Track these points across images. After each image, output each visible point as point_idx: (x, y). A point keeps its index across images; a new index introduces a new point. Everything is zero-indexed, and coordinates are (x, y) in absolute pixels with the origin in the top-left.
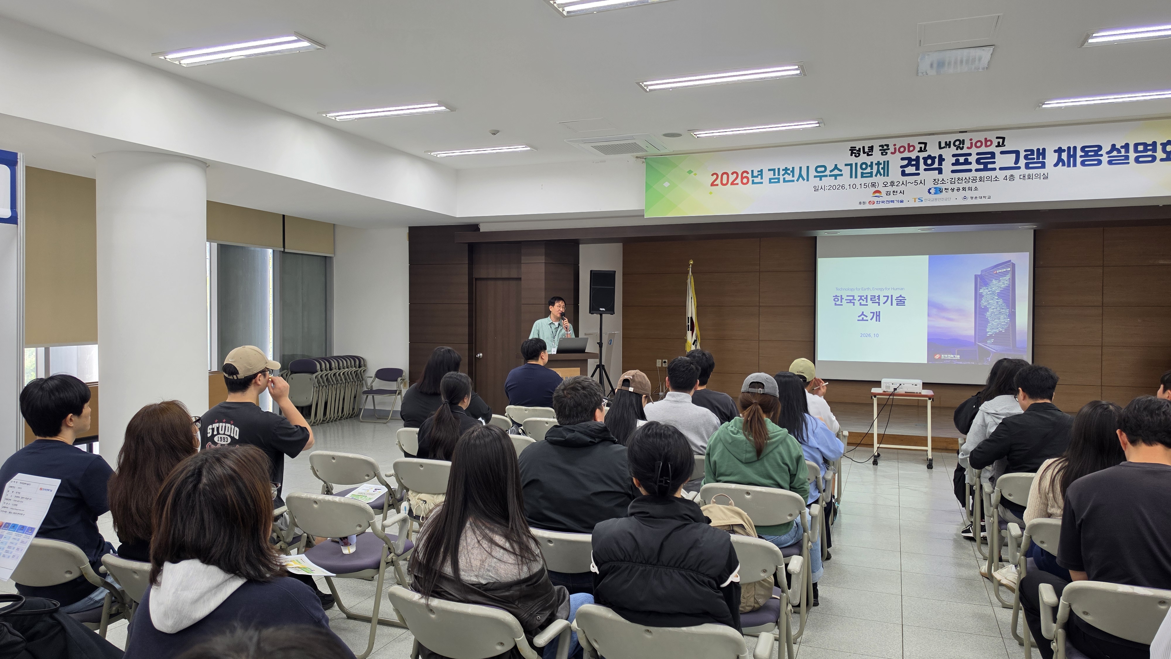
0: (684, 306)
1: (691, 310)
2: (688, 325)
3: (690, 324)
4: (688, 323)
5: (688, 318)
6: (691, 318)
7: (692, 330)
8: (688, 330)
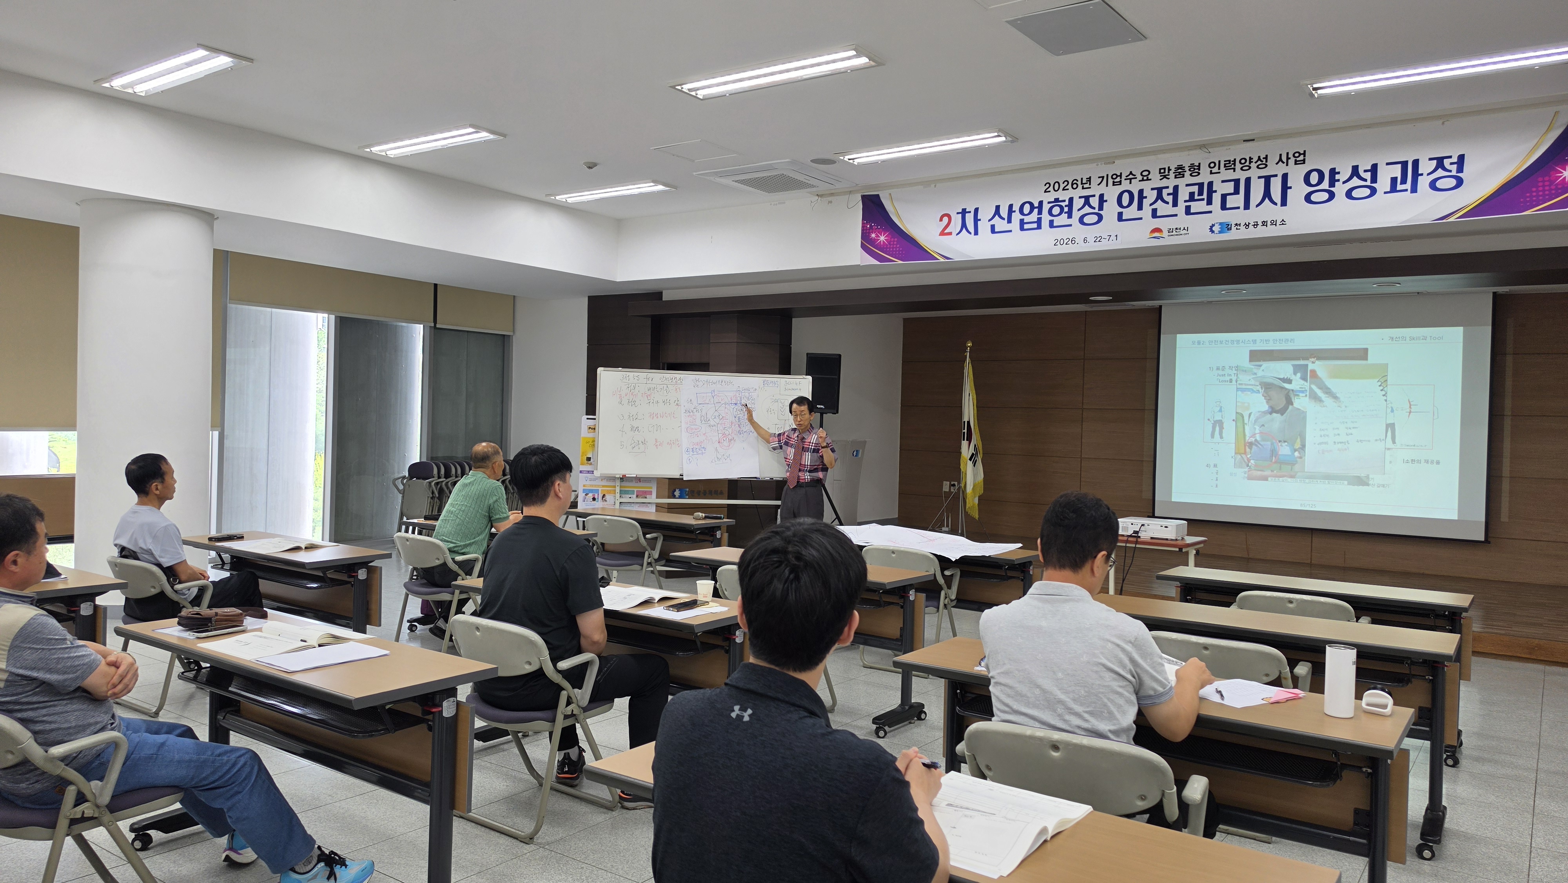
0: (959, 407)
1: (969, 412)
2: (964, 432)
3: (966, 431)
4: (964, 429)
5: (964, 422)
6: (969, 422)
7: (969, 439)
8: (964, 440)
